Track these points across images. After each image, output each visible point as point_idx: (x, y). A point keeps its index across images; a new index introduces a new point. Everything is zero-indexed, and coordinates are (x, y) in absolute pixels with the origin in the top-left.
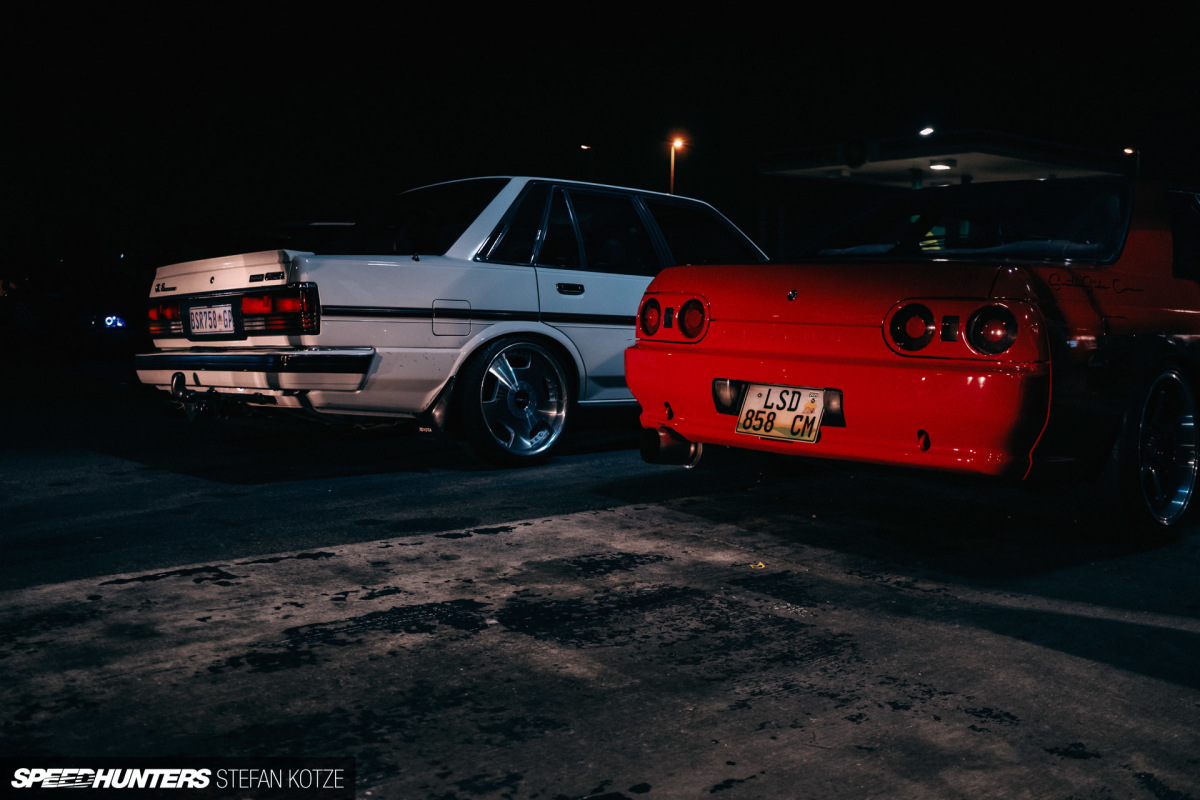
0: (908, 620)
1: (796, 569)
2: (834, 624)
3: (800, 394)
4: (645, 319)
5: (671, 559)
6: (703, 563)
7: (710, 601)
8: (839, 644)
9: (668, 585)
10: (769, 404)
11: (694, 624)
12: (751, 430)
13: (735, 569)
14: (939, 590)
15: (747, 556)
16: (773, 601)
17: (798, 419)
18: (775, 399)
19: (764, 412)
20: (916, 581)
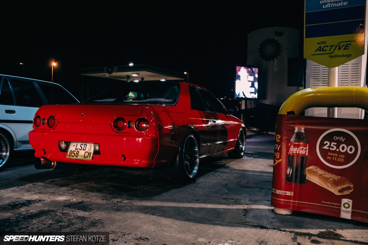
0: (120, 213)
1: (86, 200)
2: (96, 217)
3: (86, 145)
4: (36, 122)
5: (44, 201)
6: (55, 201)
7: (57, 213)
8: (98, 223)
9: (42, 210)
10: (77, 148)
11: (50, 222)
12: (71, 157)
13: (66, 202)
14: (129, 203)
15: (70, 197)
16: (77, 211)
17: (86, 153)
18: (79, 147)
19: (75, 151)
20: (123, 200)
